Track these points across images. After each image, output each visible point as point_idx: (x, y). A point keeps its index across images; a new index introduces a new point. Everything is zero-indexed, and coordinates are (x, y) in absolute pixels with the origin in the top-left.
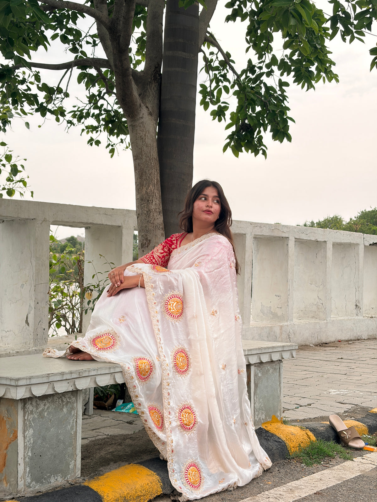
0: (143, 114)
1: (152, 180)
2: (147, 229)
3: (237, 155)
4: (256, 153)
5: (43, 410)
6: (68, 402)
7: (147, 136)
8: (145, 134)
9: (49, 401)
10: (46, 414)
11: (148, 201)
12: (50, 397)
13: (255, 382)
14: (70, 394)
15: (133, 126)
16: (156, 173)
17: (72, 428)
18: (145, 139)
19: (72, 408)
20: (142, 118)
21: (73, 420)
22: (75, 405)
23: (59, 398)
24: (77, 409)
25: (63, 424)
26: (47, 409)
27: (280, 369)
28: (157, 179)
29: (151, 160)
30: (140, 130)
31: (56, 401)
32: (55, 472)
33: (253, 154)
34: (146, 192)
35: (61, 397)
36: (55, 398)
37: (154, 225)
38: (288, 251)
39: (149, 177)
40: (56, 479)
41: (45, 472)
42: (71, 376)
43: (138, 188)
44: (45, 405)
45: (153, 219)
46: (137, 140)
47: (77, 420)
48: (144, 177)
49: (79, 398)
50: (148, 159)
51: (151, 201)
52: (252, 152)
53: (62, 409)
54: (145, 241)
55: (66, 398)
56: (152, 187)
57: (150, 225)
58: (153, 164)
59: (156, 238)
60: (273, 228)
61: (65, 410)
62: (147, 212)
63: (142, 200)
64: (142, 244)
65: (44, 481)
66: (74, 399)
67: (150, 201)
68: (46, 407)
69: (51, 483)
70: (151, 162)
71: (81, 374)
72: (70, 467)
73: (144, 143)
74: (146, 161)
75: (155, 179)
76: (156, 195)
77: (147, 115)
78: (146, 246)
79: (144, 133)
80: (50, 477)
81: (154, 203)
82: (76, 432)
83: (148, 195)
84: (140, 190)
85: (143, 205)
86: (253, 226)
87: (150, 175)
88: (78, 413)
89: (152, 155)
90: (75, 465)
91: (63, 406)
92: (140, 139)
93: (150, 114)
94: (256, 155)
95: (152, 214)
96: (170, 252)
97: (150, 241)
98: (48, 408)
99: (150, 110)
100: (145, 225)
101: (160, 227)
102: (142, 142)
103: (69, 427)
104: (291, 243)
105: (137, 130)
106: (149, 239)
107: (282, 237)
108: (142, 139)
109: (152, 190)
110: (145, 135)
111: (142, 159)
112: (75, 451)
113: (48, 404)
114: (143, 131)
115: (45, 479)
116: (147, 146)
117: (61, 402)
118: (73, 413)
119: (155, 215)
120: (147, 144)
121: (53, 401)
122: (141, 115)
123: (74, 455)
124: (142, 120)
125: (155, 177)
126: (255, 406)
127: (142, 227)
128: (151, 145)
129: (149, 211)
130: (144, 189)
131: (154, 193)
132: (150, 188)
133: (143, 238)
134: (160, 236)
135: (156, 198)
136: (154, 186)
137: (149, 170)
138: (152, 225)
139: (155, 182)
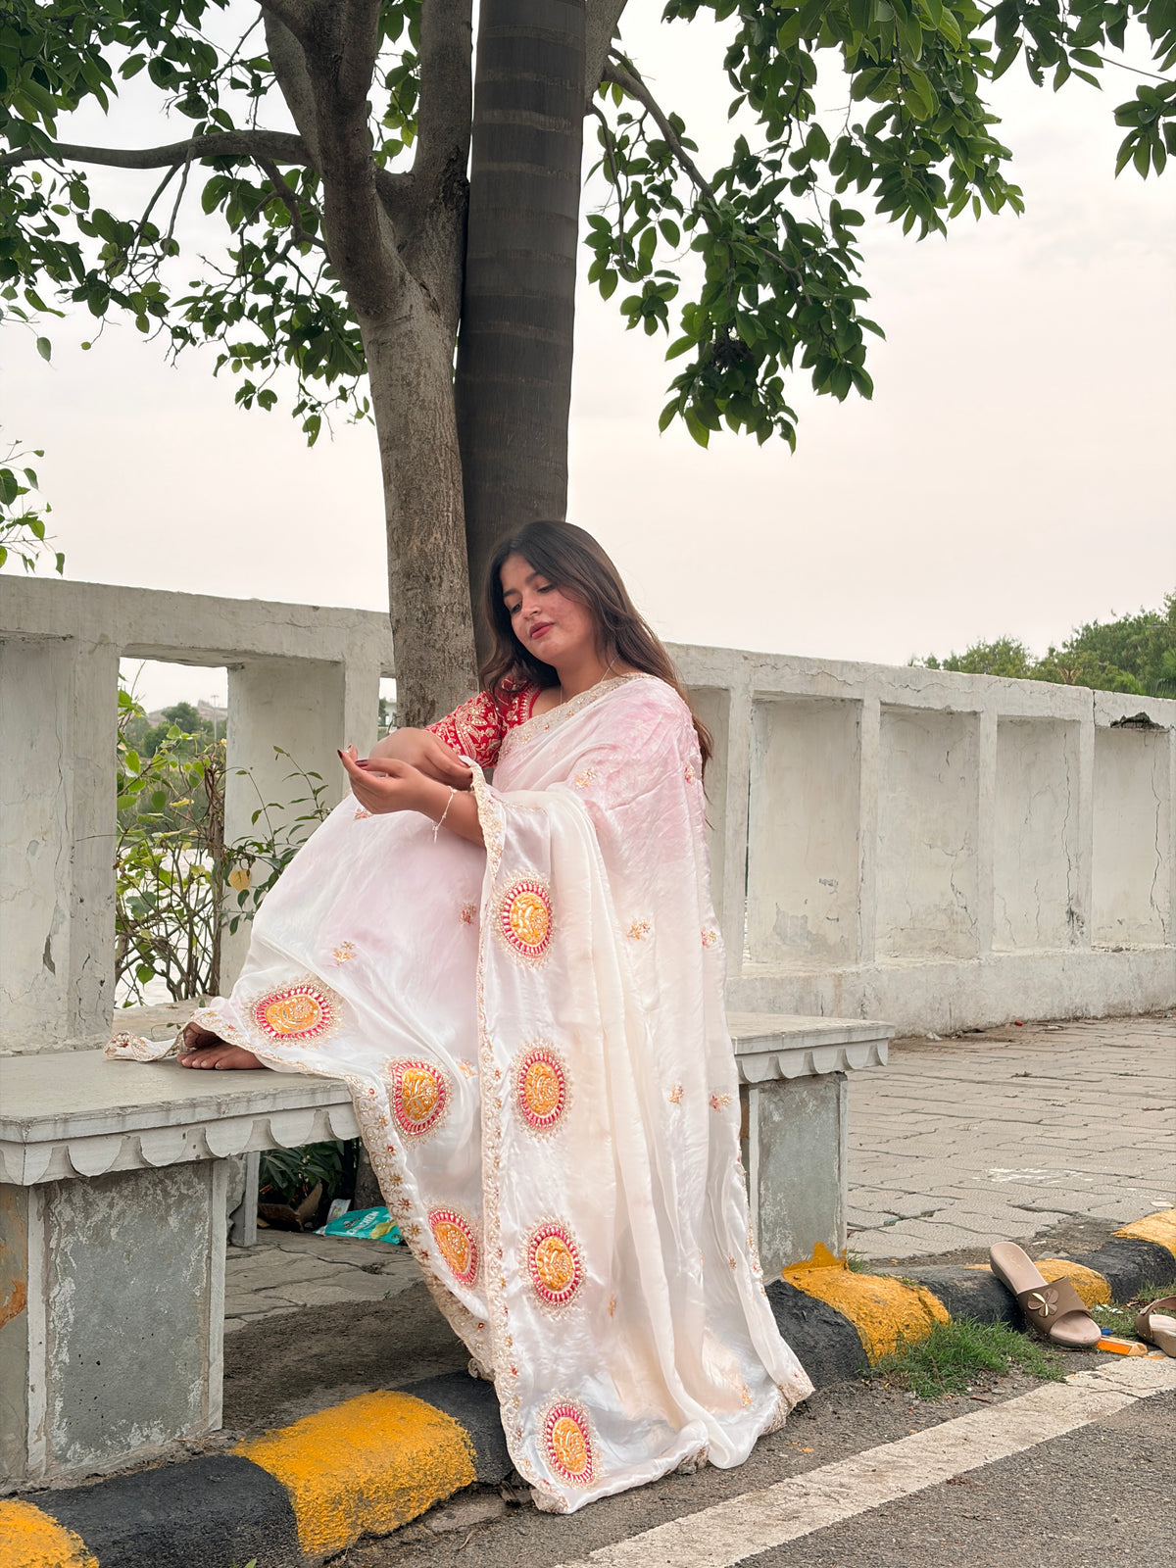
0: (411, 306)
1: (439, 513)
2: (425, 668)
3: (702, 440)
4: (763, 432)
5: (106, 1220)
6: (182, 1197)
7: (425, 376)
8: (418, 370)
9: (126, 1193)
10: (114, 1232)
11: (428, 579)
12: (128, 1181)
13: (761, 1141)
14: (188, 1173)
15: (380, 345)
16: (451, 493)
17: (195, 1278)
18: (418, 384)
19: (197, 1217)
20: (408, 318)
21: (200, 1254)
22: (205, 1205)
23: (155, 1185)
24: (212, 1219)
25: (169, 1266)
26: (118, 1218)
27: (838, 1099)
28: (455, 512)
29: (438, 452)
30: (402, 358)
31: (146, 1194)
32: (143, 1413)
33: (754, 435)
34: (421, 551)
35: (161, 1182)
36: (144, 1183)
37: (446, 654)
38: (859, 742)
39: (430, 505)
40: (147, 1437)
41: (112, 1413)
42: (193, 1116)
43: (396, 538)
44: (111, 1206)
45: (444, 636)
46: (393, 389)
47: (210, 1252)
48: (415, 506)
49: (219, 1186)
50: (426, 447)
51: (438, 581)
52: (749, 431)
53: (163, 1219)
54: (417, 706)
55: (176, 1183)
56: (439, 536)
57: (436, 654)
58: (442, 465)
59: (450, 695)
60: (814, 672)
61: (173, 1221)
62: (424, 613)
63: (408, 576)
64: (407, 714)
65: (109, 1443)
66: (202, 1186)
67: (434, 578)
68: (115, 1212)
69: (129, 1447)
70: (437, 460)
71: (223, 1108)
72: (191, 1399)
73: (415, 397)
74: (421, 453)
75: (448, 511)
76: (451, 562)
77: (423, 310)
78: (422, 719)
79: (415, 367)
80: (126, 1429)
81: (445, 585)
82: (208, 1291)
83: (427, 562)
84: (401, 544)
85: (410, 594)
86: (752, 663)
87: (433, 498)
88: (215, 1232)
89: (439, 435)
90: (205, 1393)
91: (169, 1207)
92: (402, 385)
93: (434, 307)
94: (761, 440)
95: (438, 621)
96: (501, 734)
97: (433, 703)
98: (122, 1213)
99: (434, 294)
100: (417, 656)
101: (465, 662)
102: (409, 395)
103: (187, 1274)
104: (871, 718)
105: (391, 357)
106: (430, 698)
107: (842, 700)
108: (409, 384)
109: (438, 546)
110: (418, 374)
111: (407, 446)
112: (206, 1349)
113: (122, 1203)
114: (410, 360)
115: (112, 1436)
116: (422, 408)
117: (160, 1198)
118: (198, 1230)
119: (449, 623)
121: (136, 1195)
122: (405, 311)
123: (201, 1361)
124: (405, 327)
125: (448, 503)
126: (762, 1212)
127: (407, 659)
128: (435, 404)
129: (431, 611)
130: (416, 542)
131: (446, 556)
132: (432, 540)
133: (410, 697)
134: (464, 688)
135: (453, 572)
136: (447, 534)
137: (430, 483)
138: (440, 654)
139: (448, 522)
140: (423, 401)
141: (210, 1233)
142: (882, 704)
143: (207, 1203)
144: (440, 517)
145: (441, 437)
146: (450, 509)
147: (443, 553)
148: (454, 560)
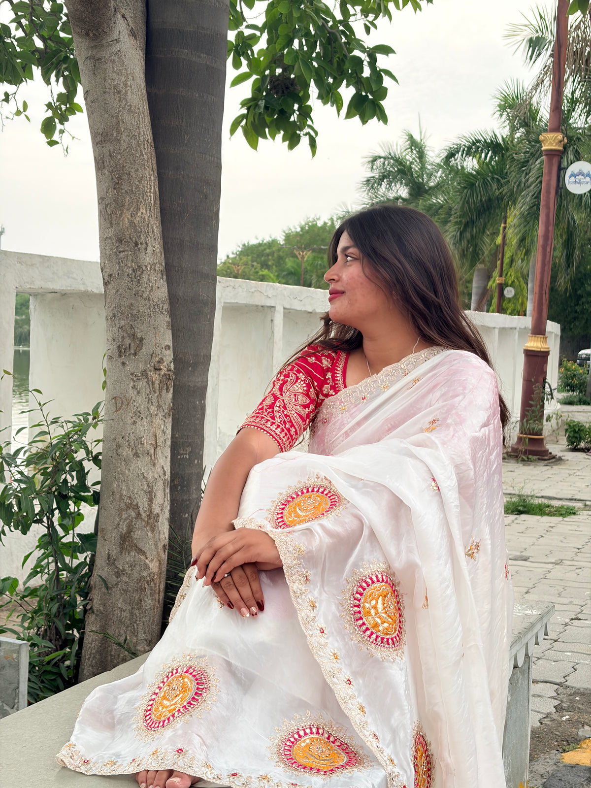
0: (119, 32)
1: (144, 194)
2: (135, 312)
3: (254, 145)
4: (293, 140)
7: (131, 87)
8: (126, 81)
11: (136, 244)
15: (96, 62)
16: (152, 178)
18: (126, 93)
20: (117, 41)
28: (155, 193)
29: (142, 146)
30: (114, 72)
33: (287, 143)
34: (131, 223)
37: (151, 302)
38: (273, 332)
39: (137, 187)
43: (109, 211)
45: (149, 289)
46: (107, 95)
48: (125, 187)
50: (134, 142)
51: (144, 246)
52: (284, 140)
54: (128, 341)
56: (144, 211)
57: (143, 302)
58: (145, 157)
59: (155, 333)
60: (253, 290)
62: (134, 270)
63: (120, 241)
64: (119, 347)
67: (141, 244)
70: (141, 152)
73: (124, 102)
74: (130, 147)
75: (150, 192)
76: (153, 231)
77: (127, 36)
78: (132, 351)
79: (123, 79)
81: (150, 249)
83: (136, 231)
84: (114, 216)
85: (122, 255)
87: (140, 182)
89: (142, 133)
92: (114, 93)
93: (133, 33)
94: (292, 146)
95: (145, 276)
96: (318, 405)
97: (141, 340)
99: (131, 25)
100: (128, 303)
101: (164, 308)
102: (120, 101)
104: (279, 318)
105: (105, 70)
106: (139, 335)
108: (119, 92)
109: (144, 219)
110: (126, 85)
111: (118, 141)
114: (119, 73)
116: (130, 111)
119: (153, 278)
120: (130, 105)
122: (115, 35)
124: (116, 47)
125: (150, 186)
127: (119, 306)
128: (139, 109)
129: (138, 270)
130: (127, 215)
131: (150, 226)
132: (140, 214)
133: (121, 334)
134: (163, 328)
135: (155, 239)
136: (150, 210)
137: (137, 170)
138: (147, 302)
139: (151, 201)
140: (130, 106)
142: (284, 308)
144: (145, 197)
145: (144, 134)
146: (152, 191)
147: (148, 224)
148: (155, 230)
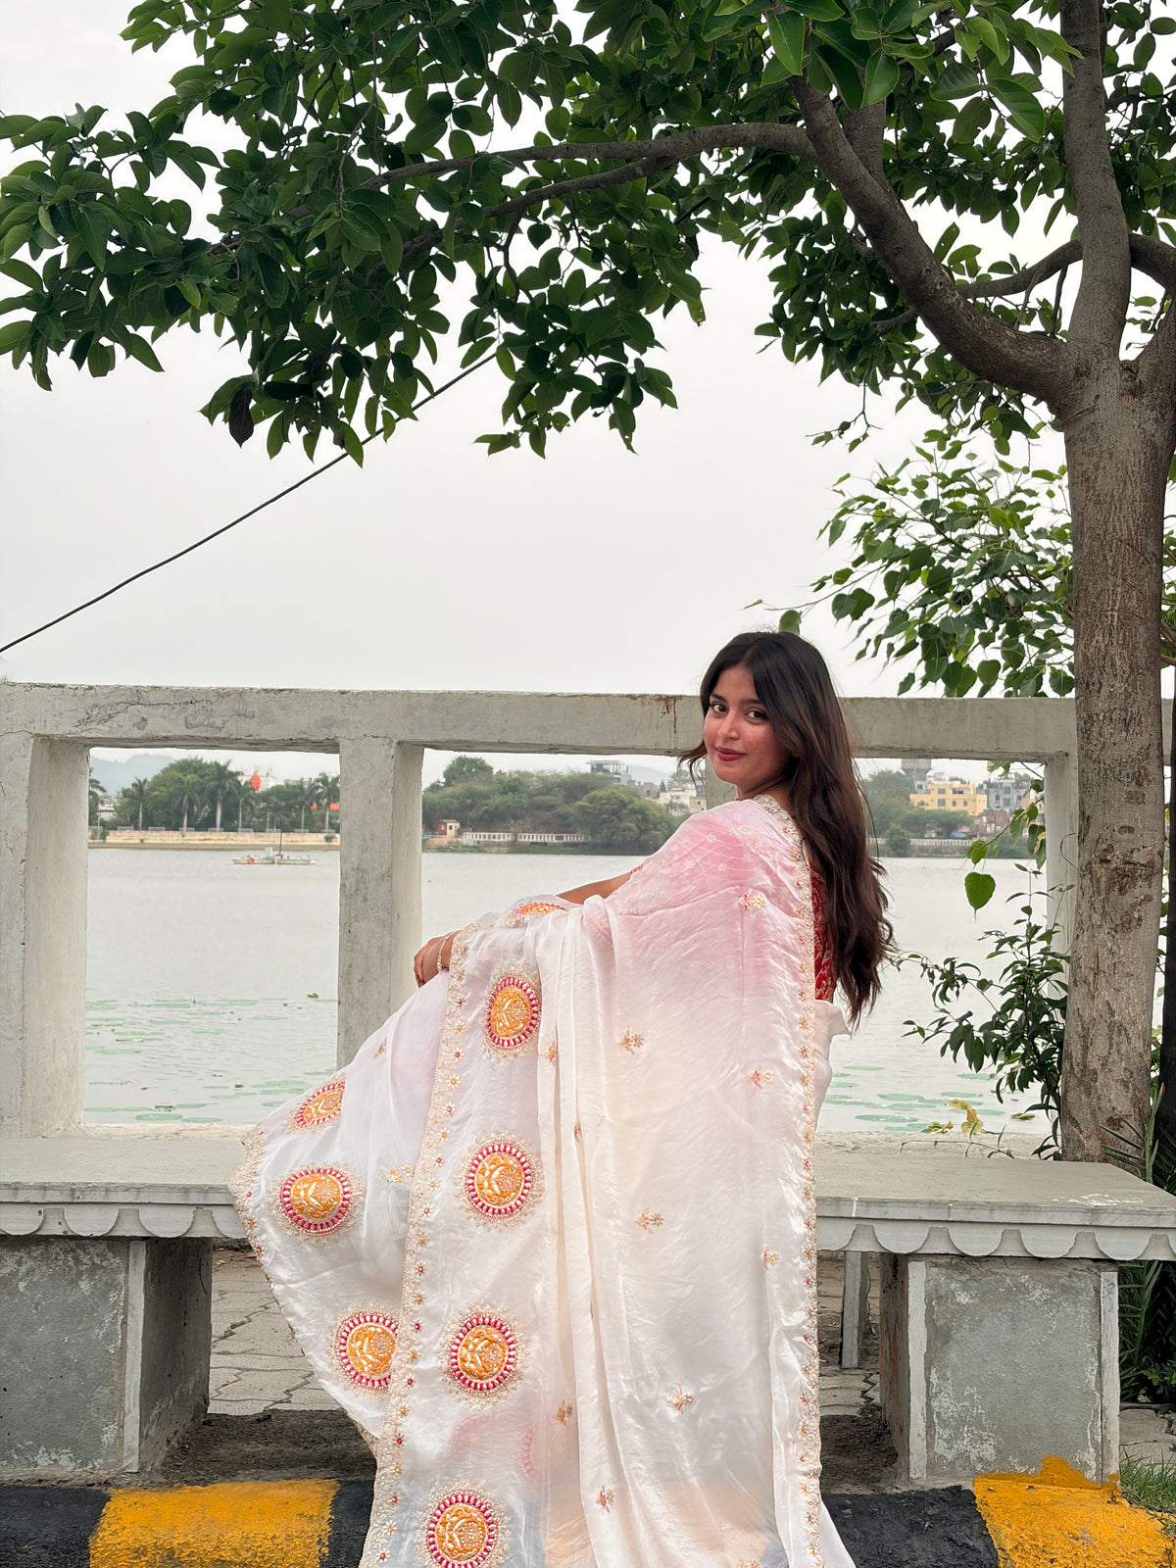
0: (1100, 396)
1: (1103, 614)
2: (1084, 781)
5: (16, 1273)
6: (94, 1268)
7: (1105, 468)
8: (1098, 462)
9: (35, 1254)
10: (22, 1286)
11: (1088, 685)
12: (37, 1245)
13: (930, 1321)
14: (102, 1247)
16: (1120, 589)
17: (109, 1337)
18: (1098, 478)
19: (112, 1286)
20: (1092, 410)
21: (115, 1317)
22: (121, 1277)
23: (66, 1252)
24: (127, 1290)
25: (80, 1322)
26: (27, 1274)
27: (1098, 1292)
28: (1119, 609)
29: (1107, 548)
30: (1084, 453)
31: (56, 1258)
32: (52, 1441)
34: (1085, 655)
35: (72, 1251)
36: (54, 1249)
37: (1102, 766)
39: (1094, 606)
40: (55, 1460)
41: (18, 1433)
42: (44, 1197)
44: (19, 1263)
45: (1100, 746)
47: (126, 1317)
48: (1082, 608)
49: (135, 1262)
50: (1095, 545)
51: (1097, 687)
53: (74, 1283)
55: (89, 1254)
56: (1101, 638)
57: (1090, 766)
58: (1110, 562)
59: (1103, 810)
61: (85, 1285)
62: (1084, 722)
65: (16, 1457)
66: (118, 1260)
67: (1093, 684)
68: (23, 1269)
69: (36, 1466)
70: (1105, 556)
71: (77, 1194)
72: (104, 1438)
73: (1091, 492)
74: (1091, 552)
75: (1113, 610)
76: (1112, 665)
77: (1114, 397)
79: (1095, 460)
80: (34, 1450)
81: (1105, 690)
82: (123, 1349)
83: (1088, 668)
87: (1096, 598)
88: (131, 1301)
89: (1111, 529)
90: (120, 1438)
91: (80, 1274)
92: (1082, 482)
93: (1134, 391)
95: (1096, 729)
97: (1089, 819)
98: (30, 1272)
101: (1124, 773)
102: (1087, 491)
103: (99, 1333)
105: (1074, 453)
106: (1087, 813)
108: (1087, 480)
109: (1100, 649)
111: (1080, 546)
112: (121, 1400)
113: (30, 1263)
114: (1093, 453)
115: (18, 1452)
116: (1097, 503)
117: (71, 1263)
118: (112, 1297)
119: (1107, 730)
120: (1099, 495)
121: (45, 1257)
122: (1091, 403)
123: (115, 1410)
124: (1092, 419)
125: (1114, 601)
126: (935, 1404)
128: (1112, 496)
129: (1088, 721)
130: (1081, 647)
131: (1107, 659)
132: (1094, 643)
134: (1119, 801)
135: (1115, 676)
136: (1110, 635)
137: (1096, 583)
138: (1096, 766)
139: (1112, 621)
141: (126, 1301)
143: (123, 1275)
144: (1103, 618)
145: (1114, 530)
146: (1116, 608)
147: (1104, 657)
148: (1118, 663)
